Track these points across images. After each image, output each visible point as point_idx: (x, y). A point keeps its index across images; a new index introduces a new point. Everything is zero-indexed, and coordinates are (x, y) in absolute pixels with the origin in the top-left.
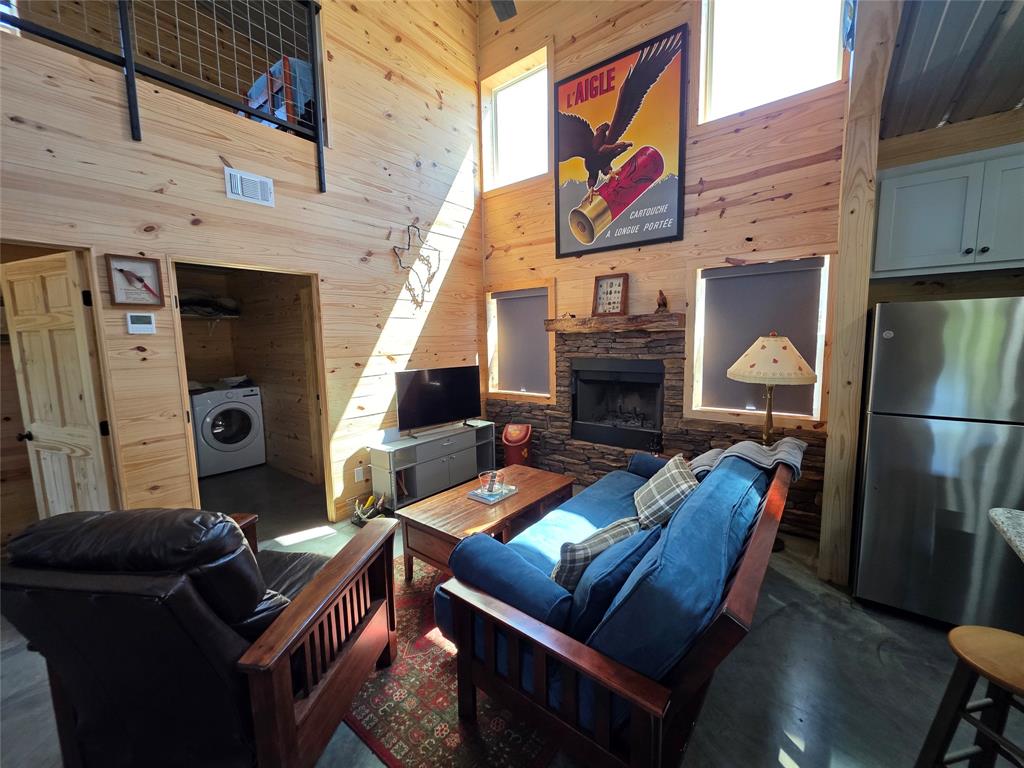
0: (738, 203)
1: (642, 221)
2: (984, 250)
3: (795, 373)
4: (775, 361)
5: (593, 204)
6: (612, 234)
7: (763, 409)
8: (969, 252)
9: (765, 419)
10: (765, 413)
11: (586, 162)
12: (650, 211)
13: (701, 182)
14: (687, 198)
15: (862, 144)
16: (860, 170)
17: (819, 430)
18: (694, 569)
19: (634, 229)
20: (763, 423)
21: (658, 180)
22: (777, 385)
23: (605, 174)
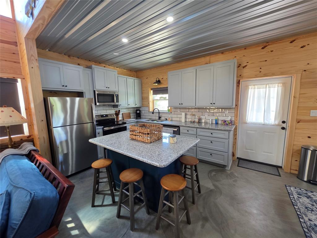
2: (66, 86)
3: (21, 120)
4: (11, 116)
7: (7, 136)
8: (63, 86)
9: (8, 140)
10: (8, 137)
15: (31, 47)
16: (32, 55)
17: (30, 138)
18: (43, 187)
20: (7, 141)
22: (11, 126)
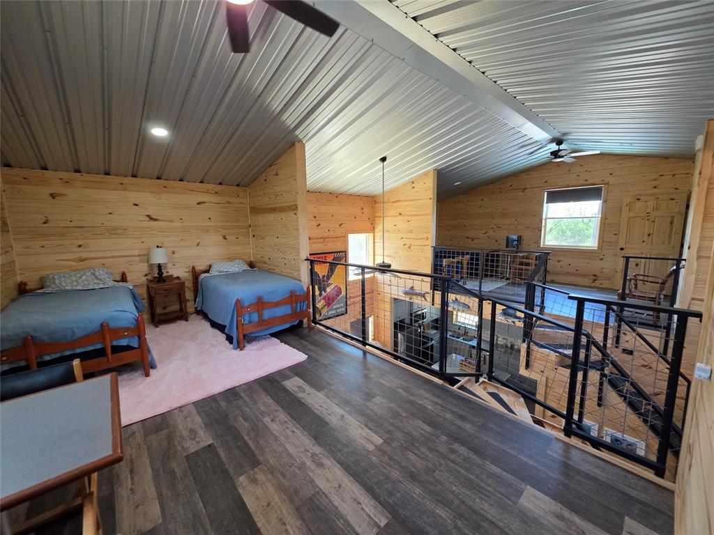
5: (321, 303)
14: (348, 301)
19: (335, 312)
21: (341, 296)
23: (325, 293)
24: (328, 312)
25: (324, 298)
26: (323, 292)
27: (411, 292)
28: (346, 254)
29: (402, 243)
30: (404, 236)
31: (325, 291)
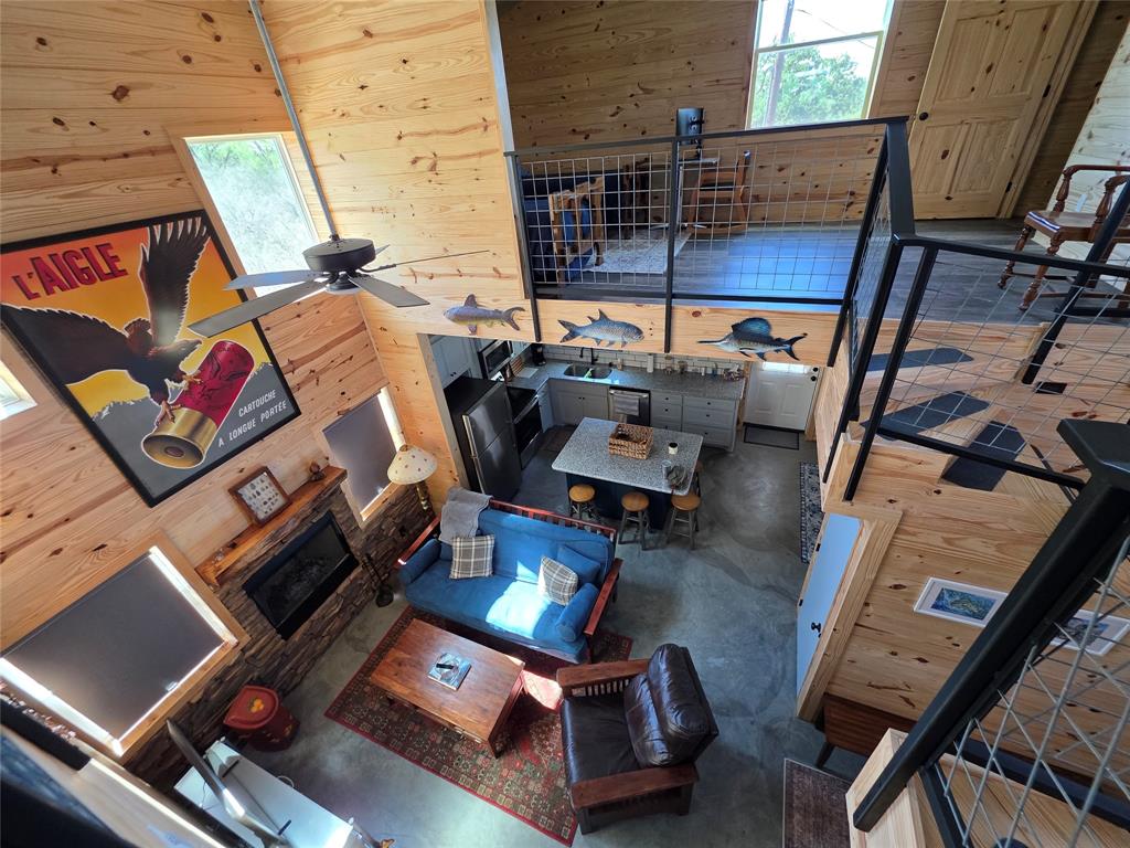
0: (324, 370)
1: (256, 413)
5: (178, 420)
6: (226, 440)
11: (130, 373)
12: (260, 402)
13: (291, 362)
14: (287, 377)
19: (251, 424)
21: (253, 372)
23: (179, 381)
24: (224, 434)
25: (184, 400)
26: (170, 384)
27: (472, 311)
28: (206, 221)
29: (404, 154)
30: (406, 126)
31: (178, 376)
